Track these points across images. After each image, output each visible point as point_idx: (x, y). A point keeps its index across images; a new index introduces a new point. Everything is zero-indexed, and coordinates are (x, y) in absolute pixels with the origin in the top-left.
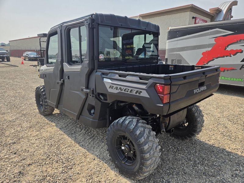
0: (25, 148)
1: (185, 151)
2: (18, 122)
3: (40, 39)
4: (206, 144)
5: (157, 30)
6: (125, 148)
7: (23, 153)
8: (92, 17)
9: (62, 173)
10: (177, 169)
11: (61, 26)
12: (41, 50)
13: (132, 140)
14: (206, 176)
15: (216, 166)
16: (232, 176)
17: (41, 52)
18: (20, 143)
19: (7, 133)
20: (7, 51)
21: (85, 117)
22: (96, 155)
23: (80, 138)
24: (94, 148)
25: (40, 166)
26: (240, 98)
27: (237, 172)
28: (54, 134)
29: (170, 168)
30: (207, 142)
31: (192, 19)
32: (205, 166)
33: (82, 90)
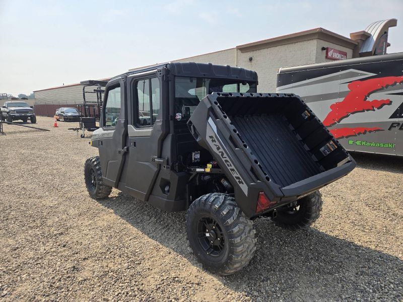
0: (77, 239)
1: (294, 243)
2: (62, 208)
3: (84, 89)
4: (327, 235)
5: (254, 78)
6: (210, 235)
7: (75, 246)
8: (166, 67)
9: (128, 269)
10: (281, 265)
11: (125, 76)
12: (85, 106)
13: (219, 224)
14: (320, 273)
15: (336, 261)
16: (357, 274)
17: (85, 108)
18: (69, 234)
19: (49, 222)
20: (31, 107)
21: (156, 197)
22: (171, 248)
23: (149, 228)
24: (168, 240)
25: (99, 260)
26: (390, 173)
27: (364, 270)
28: (114, 223)
29: (271, 264)
30: (328, 233)
31: (321, 51)
32: (321, 261)
33: (153, 160)
